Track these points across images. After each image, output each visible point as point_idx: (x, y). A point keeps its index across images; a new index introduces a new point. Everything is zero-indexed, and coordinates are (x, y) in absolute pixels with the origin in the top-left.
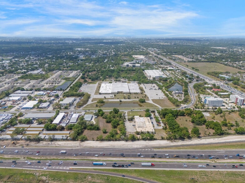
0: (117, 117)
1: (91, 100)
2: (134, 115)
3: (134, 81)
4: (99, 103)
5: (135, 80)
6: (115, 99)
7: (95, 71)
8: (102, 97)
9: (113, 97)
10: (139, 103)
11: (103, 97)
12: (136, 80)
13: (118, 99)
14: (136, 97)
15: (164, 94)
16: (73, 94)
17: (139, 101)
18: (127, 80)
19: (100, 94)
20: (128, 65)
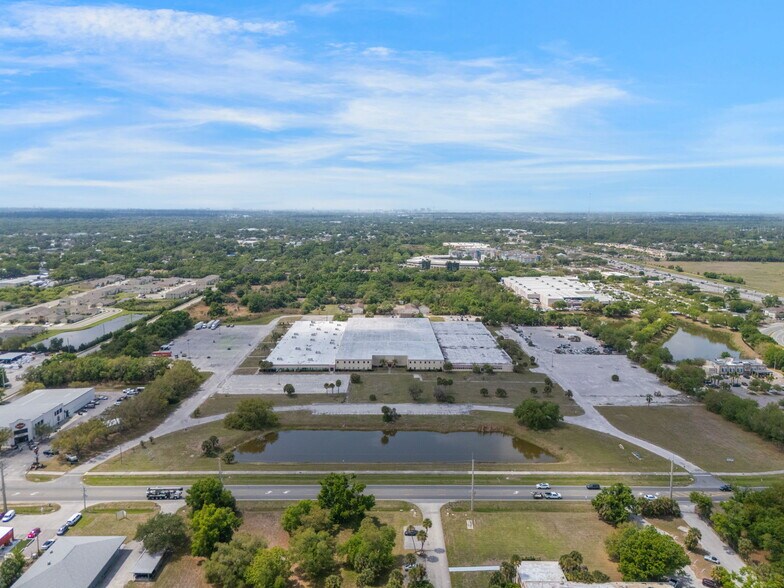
0: (349, 566)
1: (192, 410)
2: (517, 559)
3: (461, 314)
4: (240, 427)
5: (464, 311)
6: (355, 400)
7: (281, 278)
8: (272, 386)
9: (344, 388)
10: (522, 432)
11: (279, 390)
12: (472, 308)
13: (373, 399)
14: (492, 391)
15: (654, 378)
16: (94, 370)
17: (517, 414)
18: (424, 309)
19: (269, 370)
20: (426, 264)
